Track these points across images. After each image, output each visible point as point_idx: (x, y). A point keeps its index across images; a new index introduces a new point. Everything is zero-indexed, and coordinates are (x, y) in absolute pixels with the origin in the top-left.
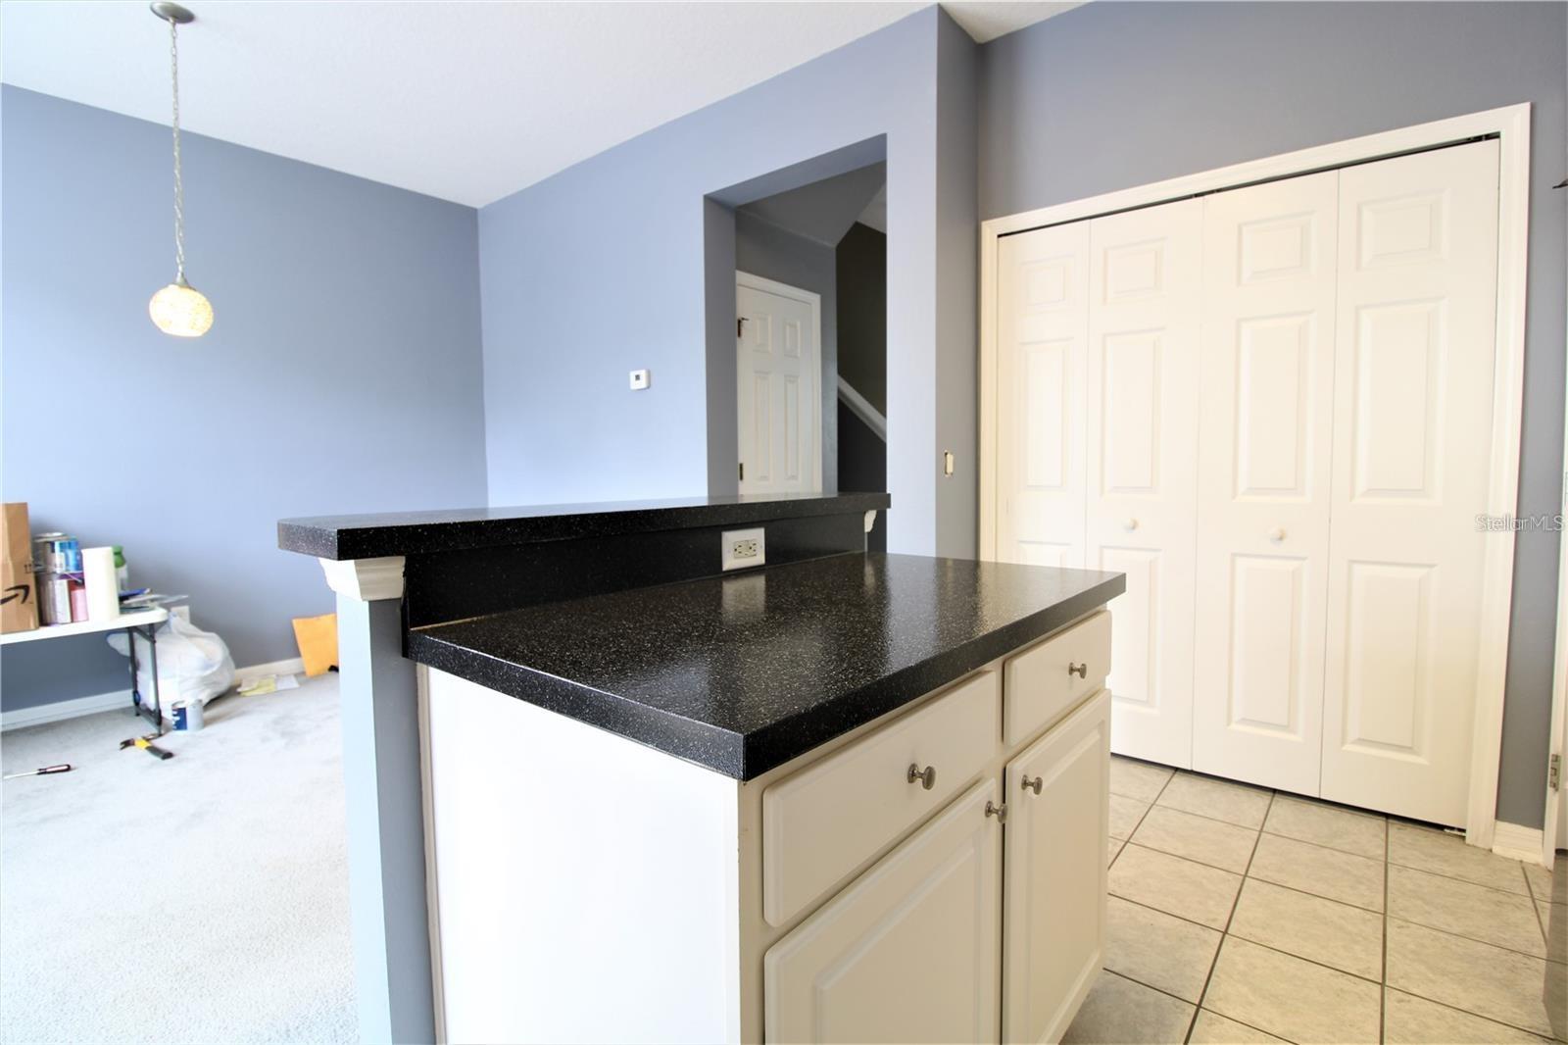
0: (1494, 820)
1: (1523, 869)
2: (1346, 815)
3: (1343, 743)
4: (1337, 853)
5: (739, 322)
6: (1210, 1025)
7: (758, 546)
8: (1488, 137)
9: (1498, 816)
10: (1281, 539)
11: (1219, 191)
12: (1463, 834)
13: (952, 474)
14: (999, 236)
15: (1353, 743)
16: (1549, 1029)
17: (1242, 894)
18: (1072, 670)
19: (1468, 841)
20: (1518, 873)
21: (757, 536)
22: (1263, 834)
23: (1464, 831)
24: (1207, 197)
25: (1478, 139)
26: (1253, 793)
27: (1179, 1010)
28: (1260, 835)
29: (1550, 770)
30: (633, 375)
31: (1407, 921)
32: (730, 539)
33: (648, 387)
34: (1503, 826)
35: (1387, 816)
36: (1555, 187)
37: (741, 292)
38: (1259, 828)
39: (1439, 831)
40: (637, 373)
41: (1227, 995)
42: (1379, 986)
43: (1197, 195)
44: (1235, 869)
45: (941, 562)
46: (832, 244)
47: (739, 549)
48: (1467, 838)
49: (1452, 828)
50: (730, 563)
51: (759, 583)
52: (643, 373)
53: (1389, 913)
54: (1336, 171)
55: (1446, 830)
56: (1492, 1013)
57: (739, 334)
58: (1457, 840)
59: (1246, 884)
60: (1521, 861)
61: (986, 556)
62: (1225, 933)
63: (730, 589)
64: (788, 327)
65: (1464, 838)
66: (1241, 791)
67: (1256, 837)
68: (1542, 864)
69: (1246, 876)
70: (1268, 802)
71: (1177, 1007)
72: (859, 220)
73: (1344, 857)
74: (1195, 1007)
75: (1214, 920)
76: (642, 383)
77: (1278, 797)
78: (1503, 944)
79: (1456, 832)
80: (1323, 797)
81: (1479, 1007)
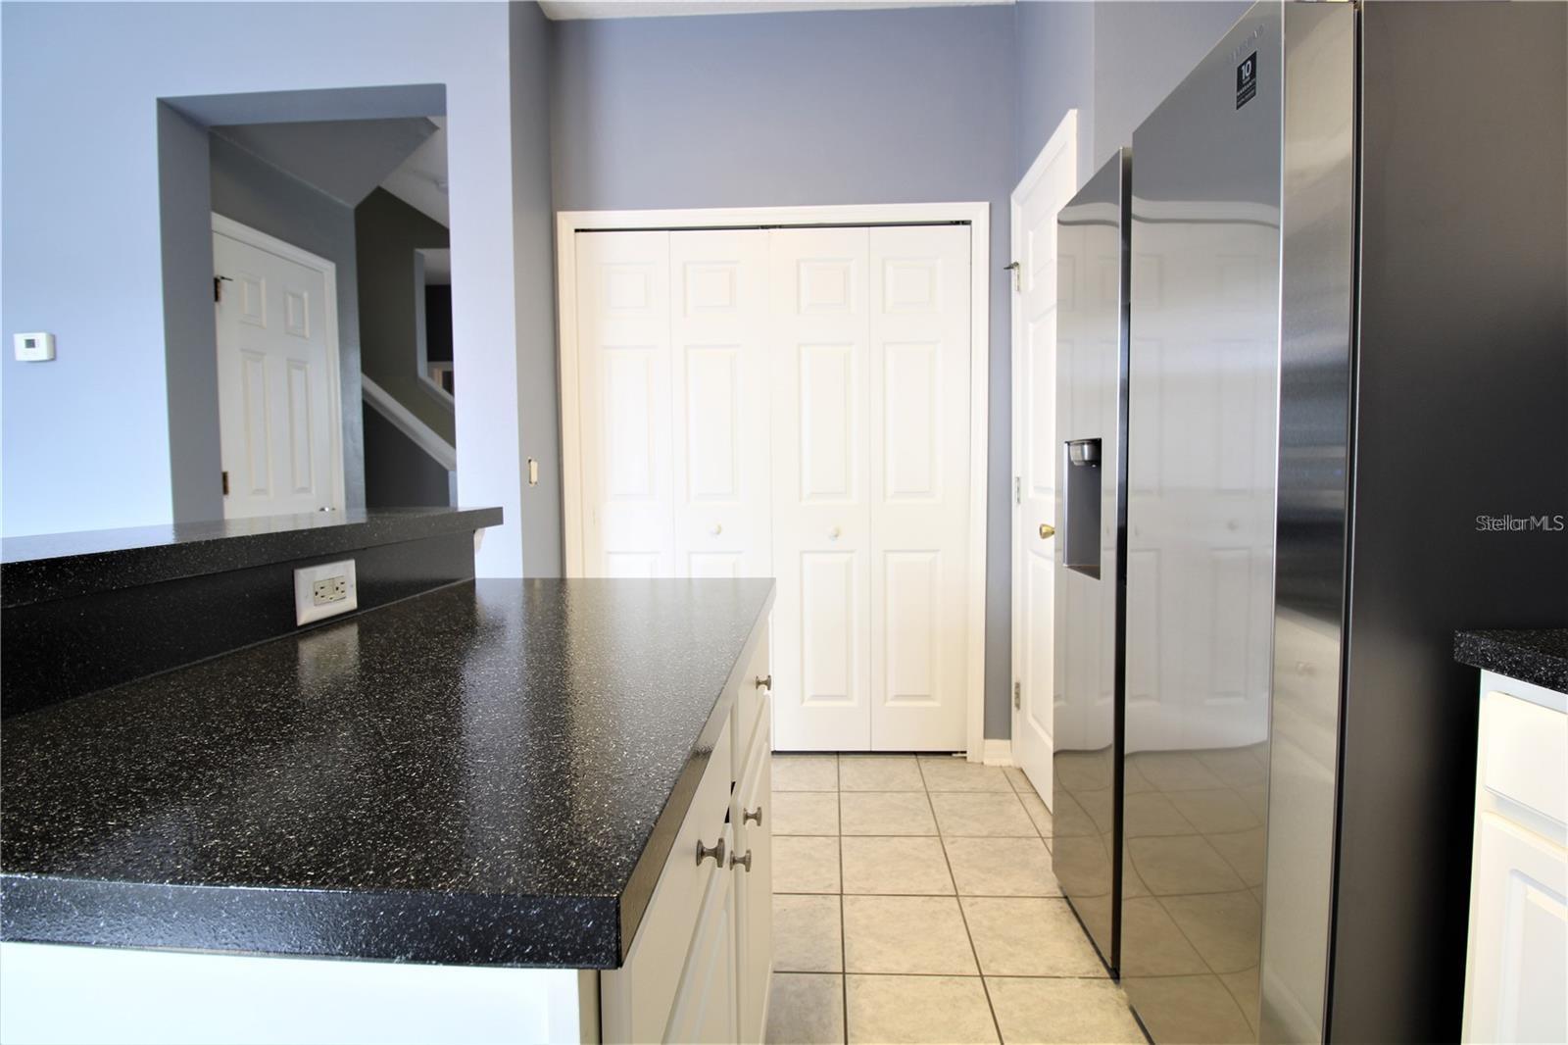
0: (982, 739)
1: (1004, 772)
2: (890, 760)
3: (885, 701)
4: (895, 794)
5: (216, 281)
6: (858, 987)
7: (347, 585)
8: (964, 223)
9: (986, 737)
10: (836, 536)
11: (780, 227)
12: (964, 755)
13: (536, 483)
14: (577, 231)
15: (892, 700)
16: (1058, 890)
17: (843, 853)
18: (759, 683)
19: (969, 759)
20: (1002, 776)
21: (345, 571)
22: (841, 794)
23: (965, 752)
24: (771, 230)
25: (957, 223)
26: (823, 758)
27: (830, 985)
28: (839, 796)
29: (1013, 695)
30: (20, 340)
31: (954, 836)
32: (307, 579)
33: (53, 359)
34: (991, 743)
35: (916, 753)
37: (218, 242)
38: (836, 790)
39: (949, 757)
40: (30, 336)
41: (864, 954)
42: (955, 899)
43: (763, 227)
44: (832, 833)
45: (528, 583)
46: (351, 206)
47: (321, 592)
48: (968, 758)
49: (956, 752)
50: (307, 612)
51: (350, 635)
52: (41, 339)
53: (942, 834)
54: (867, 228)
55: (954, 755)
56: (1023, 891)
57: (217, 298)
58: (960, 760)
59: (843, 843)
60: (1001, 767)
61: (573, 572)
62: (841, 894)
63: (309, 650)
64: (290, 299)
65: (965, 758)
66: (814, 760)
67: (837, 798)
68: (1012, 765)
69: (840, 836)
70: (836, 764)
71: (828, 983)
72: (384, 186)
73: (900, 796)
74: (841, 976)
75: (830, 886)
76: (41, 352)
77: (842, 758)
78: (1012, 834)
79: (960, 755)
80: (873, 750)
81: (1016, 890)
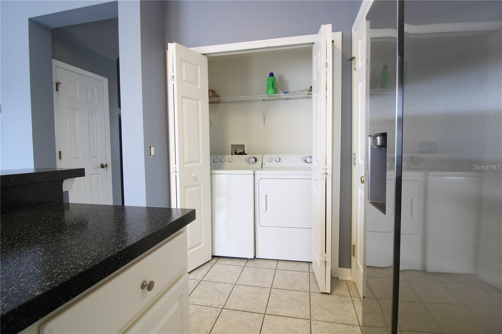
4: (295, 292)
5: (57, 84)
9: (340, 266)
13: (154, 155)
29: (352, 250)
31: (317, 321)
34: (341, 269)
36: (349, 60)
57: (57, 90)
60: (346, 280)
64: (89, 91)
68: (351, 280)
78: (345, 322)
